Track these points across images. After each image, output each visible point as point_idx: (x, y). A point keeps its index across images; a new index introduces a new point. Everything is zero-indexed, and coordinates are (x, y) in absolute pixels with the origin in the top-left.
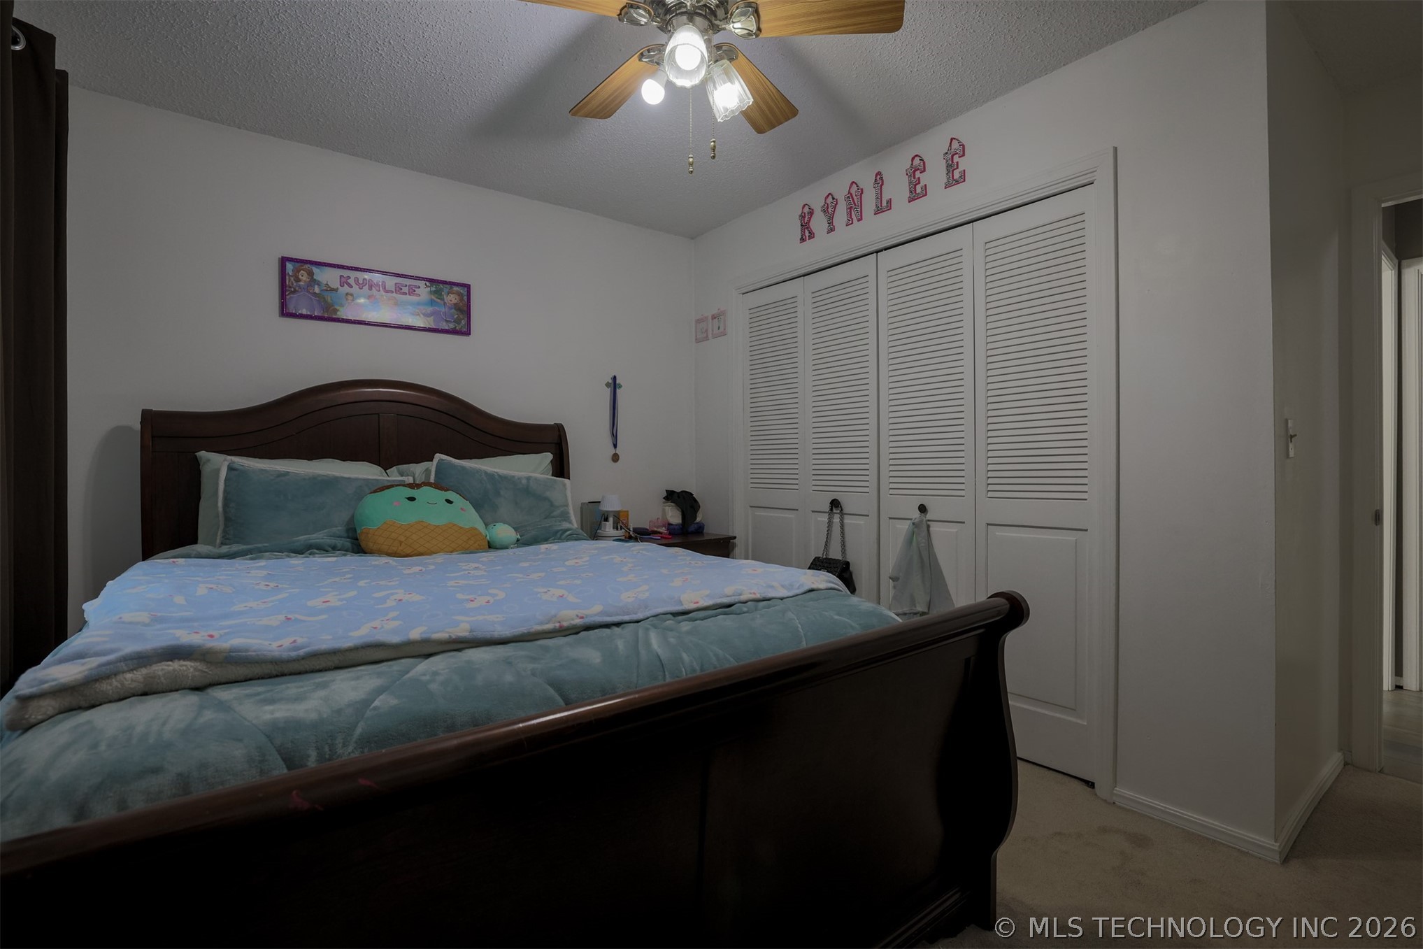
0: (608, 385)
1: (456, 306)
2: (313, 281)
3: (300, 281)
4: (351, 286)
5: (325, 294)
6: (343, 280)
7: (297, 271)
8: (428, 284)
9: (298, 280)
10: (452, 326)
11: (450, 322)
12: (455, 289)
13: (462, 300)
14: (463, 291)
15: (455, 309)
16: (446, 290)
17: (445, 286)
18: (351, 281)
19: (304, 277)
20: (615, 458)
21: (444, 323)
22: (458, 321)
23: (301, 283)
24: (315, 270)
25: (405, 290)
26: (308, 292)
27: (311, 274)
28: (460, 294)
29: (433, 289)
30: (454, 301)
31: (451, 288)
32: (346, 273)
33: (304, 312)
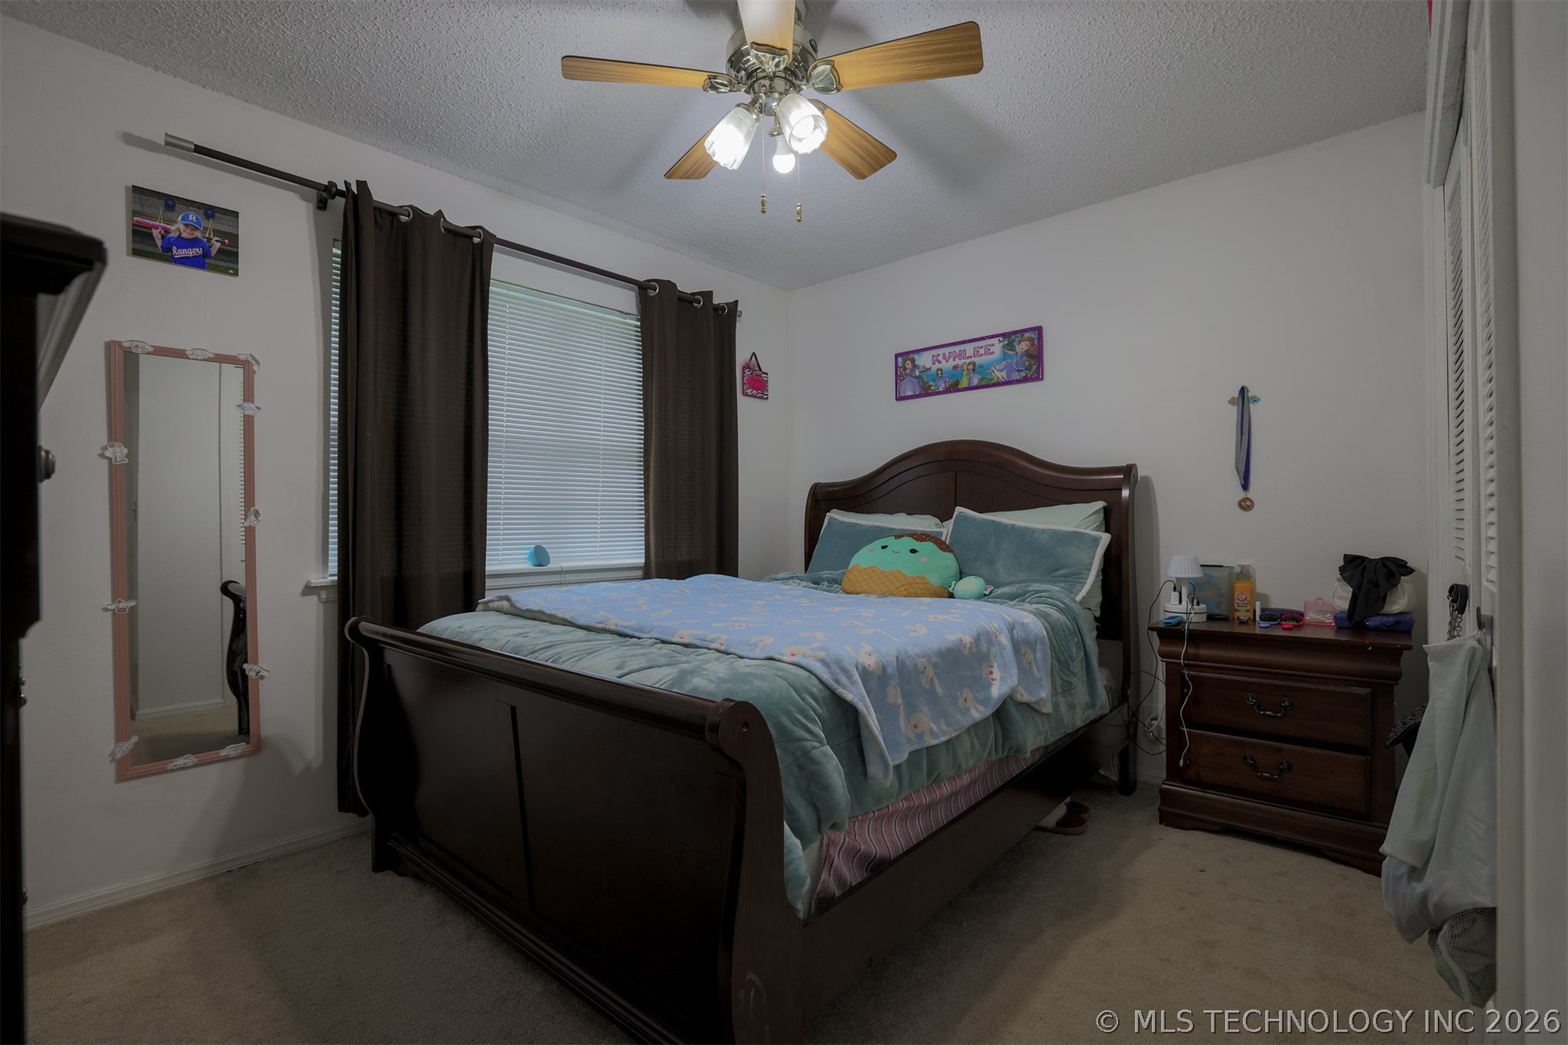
0: (1232, 402)
1: (1028, 354)
2: (915, 366)
3: (907, 369)
4: (940, 362)
5: (922, 375)
6: (935, 358)
7: (904, 362)
8: (1001, 339)
9: (905, 369)
10: (1023, 374)
11: (1021, 370)
12: (1026, 335)
13: (1032, 345)
14: (1034, 335)
15: (1027, 356)
16: (1017, 340)
17: (1016, 335)
18: (940, 358)
19: (909, 365)
20: (1246, 505)
21: (1016, 374)
22: (1028, 368)
23: (907, 371)
24: (916, 356)
25: (982, 351)
26: (912, 376)
27: (913, 361)
28: (1031, 340)
29: (1006, 342)
30: (1025, 348)
31: (1023, 335)
32: (935, 352)
33: (909, 393)
